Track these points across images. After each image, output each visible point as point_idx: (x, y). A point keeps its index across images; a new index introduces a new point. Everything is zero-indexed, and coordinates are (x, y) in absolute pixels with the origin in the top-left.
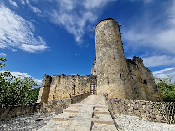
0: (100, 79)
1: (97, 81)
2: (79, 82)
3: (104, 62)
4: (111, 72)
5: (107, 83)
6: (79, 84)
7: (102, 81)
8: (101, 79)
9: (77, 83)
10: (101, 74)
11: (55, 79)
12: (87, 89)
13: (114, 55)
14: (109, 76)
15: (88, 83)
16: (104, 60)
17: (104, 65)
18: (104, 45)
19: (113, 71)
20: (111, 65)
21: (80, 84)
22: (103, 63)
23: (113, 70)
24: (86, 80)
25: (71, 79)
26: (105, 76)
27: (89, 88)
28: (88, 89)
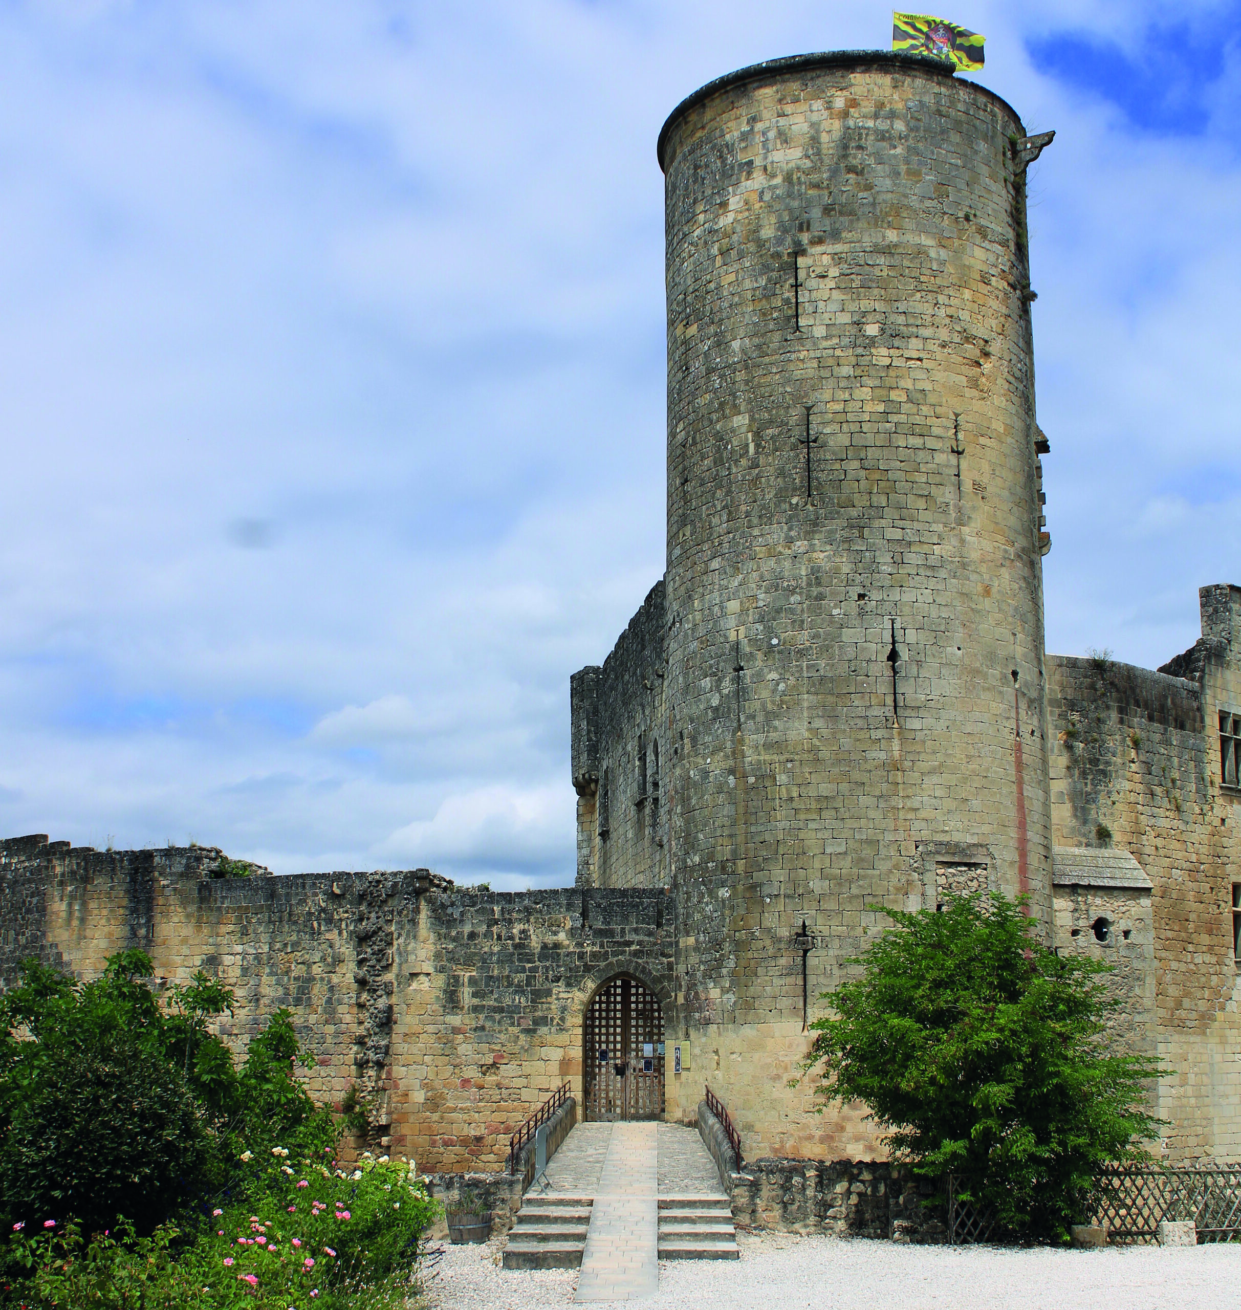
0: (717, 944)
1: (681, 969)
2: (440, 981)
3: (768, 746)
4: (840, 881)
5: (785, 1003)
6: (451, 1000)
7: (733, 974)
8: (727, 946)
9: (422, 985)
10: (724, 893)
11: (59, 907)
12: (556, 1054)
13: (893, 656)
14: (820, 926)
15: (559, 989)
16: (770, 716)
17: (766, 777)
18: (782, 496)
19: (859, 861)
20: (844, 787)
21: (466, 996)
22: (751, 757)
23: (867, 852)
24: (535, 943)
25: (333, 935)
26: (770, 920)
27: (577, 1053)
28: (565, 1065)
